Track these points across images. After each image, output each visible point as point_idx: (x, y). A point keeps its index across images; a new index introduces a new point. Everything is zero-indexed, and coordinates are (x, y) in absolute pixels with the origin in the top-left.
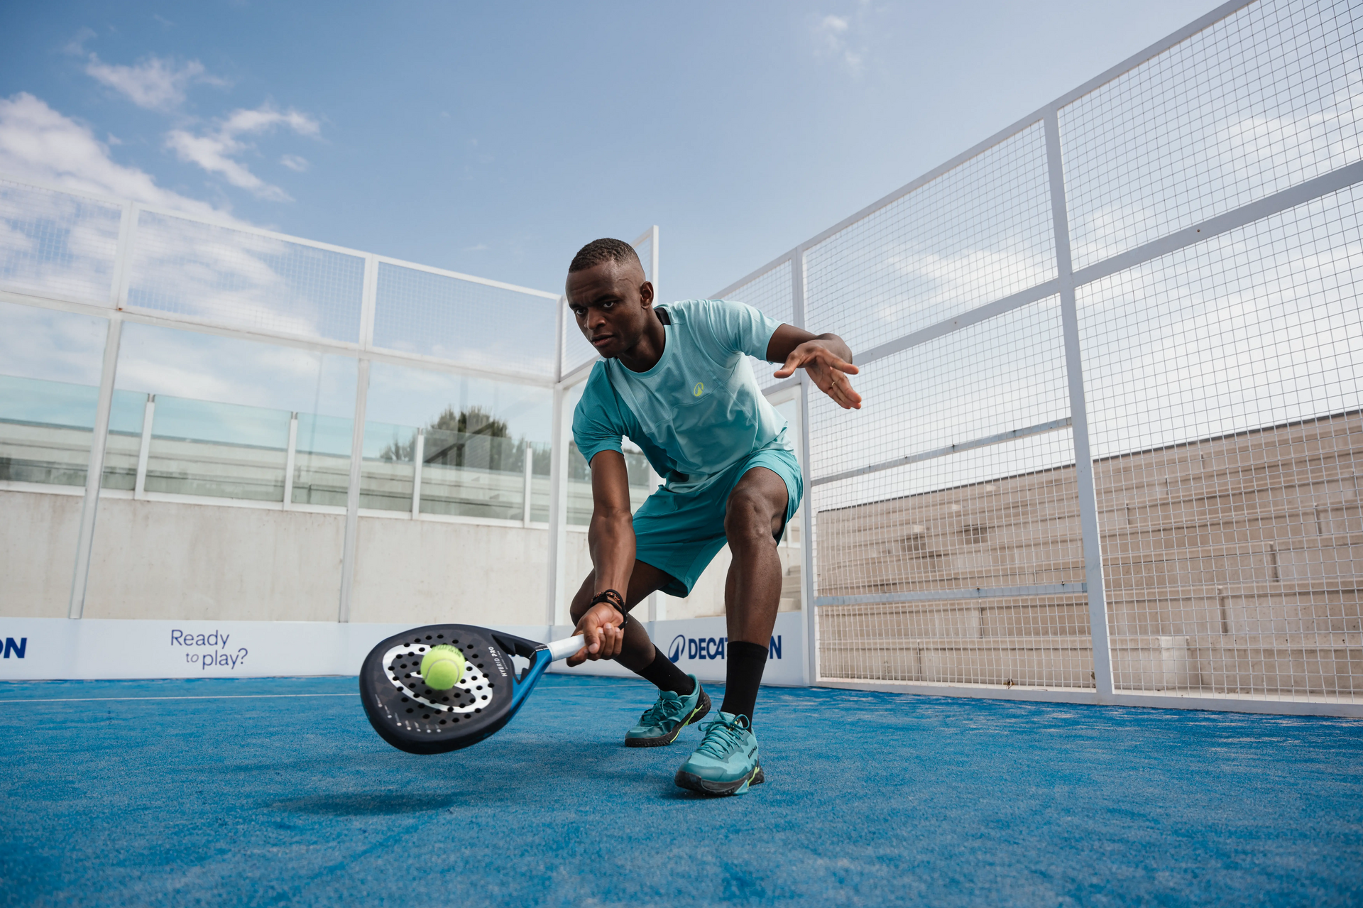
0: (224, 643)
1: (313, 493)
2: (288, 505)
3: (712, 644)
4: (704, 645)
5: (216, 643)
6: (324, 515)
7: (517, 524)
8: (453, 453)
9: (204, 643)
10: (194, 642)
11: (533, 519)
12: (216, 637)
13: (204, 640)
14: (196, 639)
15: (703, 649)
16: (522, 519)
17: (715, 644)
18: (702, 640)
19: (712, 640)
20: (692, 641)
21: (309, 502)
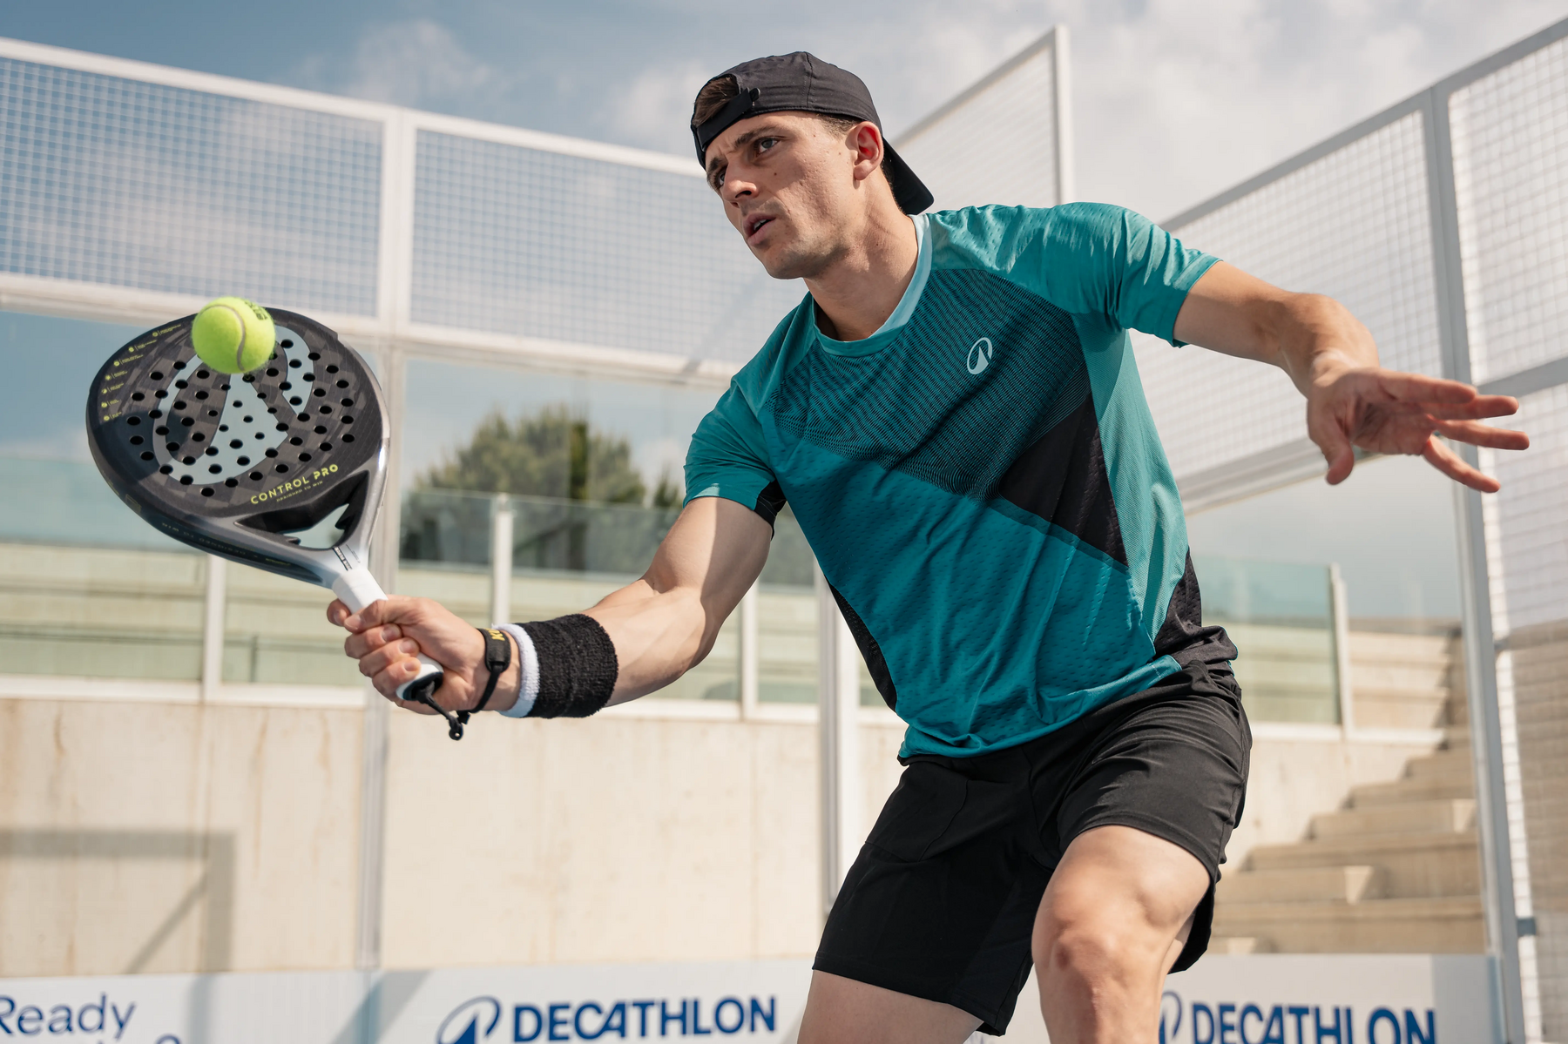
0: (121, 1025)
1: (263, 656)
2: (215, 690)
3: (1251, 1019)
4: (1232, 1018)
5: (101, 1027)
6: (296, 710)
7: (726, 710)
8: (563, 541)
9: (69, 1028)
10: (44, 1025)
11: (768, 694)
12: (102, 1011)
13: (69, 1020)
14: (48, 1017)
15: (1231, 1028)
16: (739, 698)
17: (1260, 1018)
18: (1226, 1008)
19: (1252, 1009)
20: (1198, 1008)
21: (253, 678)
